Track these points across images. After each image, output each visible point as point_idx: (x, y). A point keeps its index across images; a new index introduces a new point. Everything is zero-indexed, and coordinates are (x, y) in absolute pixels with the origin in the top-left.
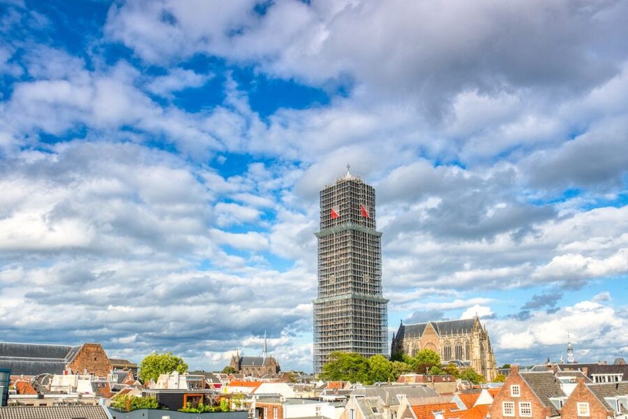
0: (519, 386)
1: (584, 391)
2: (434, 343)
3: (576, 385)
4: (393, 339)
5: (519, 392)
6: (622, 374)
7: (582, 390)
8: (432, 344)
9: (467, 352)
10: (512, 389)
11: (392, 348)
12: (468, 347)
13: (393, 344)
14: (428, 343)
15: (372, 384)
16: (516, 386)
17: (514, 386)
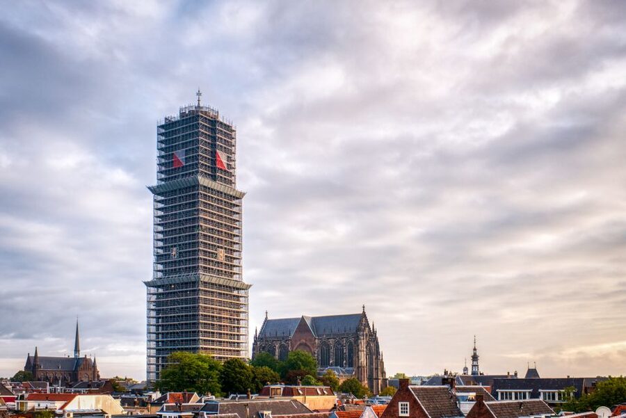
0: (408, 403)
1: (482, 411)
2: (308, 344)
3: (475, 402)
4: (255, 337)
5: (408, 410)
6: (531, 390)
7: (480, 409)
8: (306, 345)
9: (350, 357)
10: (400, 407)
11: (254, 349)
12: (351, 351)
13: (255, 344)
14: (300, 344)
15: (227, 397)
16: (405, 403)
17: (403, 403)
